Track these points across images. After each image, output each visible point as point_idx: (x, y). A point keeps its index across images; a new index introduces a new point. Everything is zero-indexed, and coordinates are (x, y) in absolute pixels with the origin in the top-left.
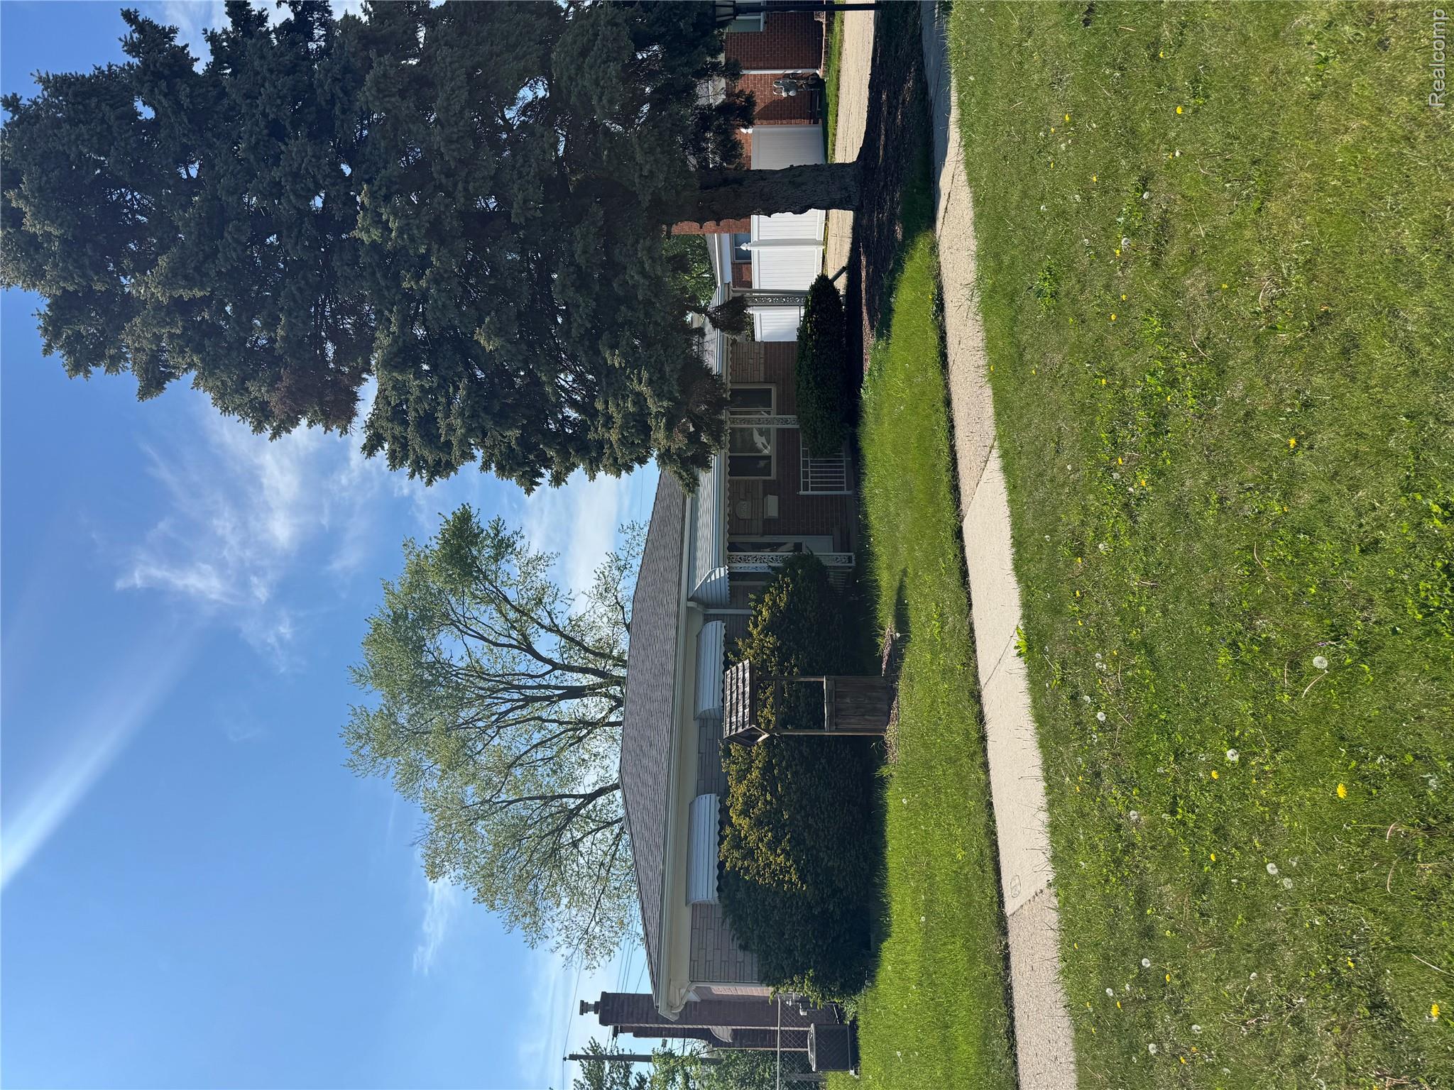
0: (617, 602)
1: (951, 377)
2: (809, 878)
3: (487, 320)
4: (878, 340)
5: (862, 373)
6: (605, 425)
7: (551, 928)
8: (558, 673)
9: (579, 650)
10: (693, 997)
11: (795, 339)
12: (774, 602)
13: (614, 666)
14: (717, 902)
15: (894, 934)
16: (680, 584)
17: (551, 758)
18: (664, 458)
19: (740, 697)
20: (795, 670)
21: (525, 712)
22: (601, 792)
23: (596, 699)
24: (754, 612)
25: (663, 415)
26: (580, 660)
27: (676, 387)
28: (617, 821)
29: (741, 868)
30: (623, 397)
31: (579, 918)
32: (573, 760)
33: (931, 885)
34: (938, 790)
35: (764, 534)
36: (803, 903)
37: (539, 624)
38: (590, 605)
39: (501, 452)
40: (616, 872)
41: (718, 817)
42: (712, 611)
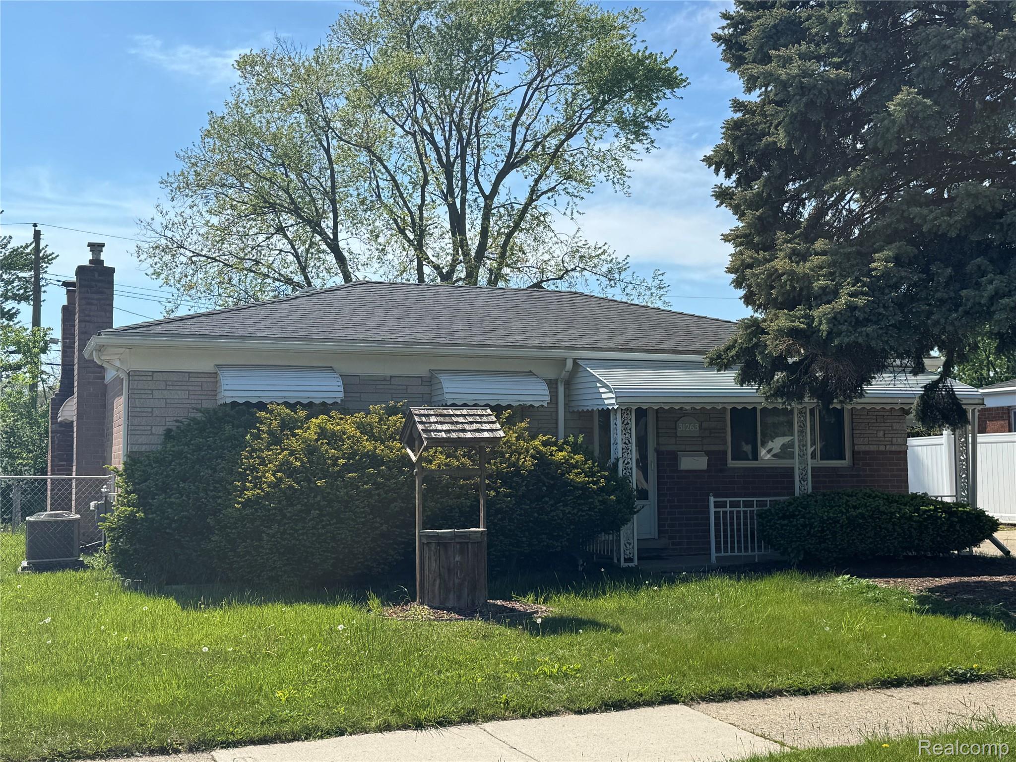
0: (567, 271)
1: (871, 692)
2: (248, 511)
3: (928, 102)
4: (914, 598)
5: (870, 577)
6: (794, 252)
7: (182, 205)
8: (481, 201)
9: (509, 226)
10: (110, 375)
11: (912, 489)
12: (575, 466)
13: (490, 270)
14: (220, 402)
15: (185, 613)
16: (593, 349)
17: (379, 196)
18: (754, 328)
19: (460, 426)
20: (493, 493)
21: (434, 163)
22: (341, 259)
23: (450, 248)
24: (561, 441)
25: (809, 325)
26: (497, 228)
27: (846, 340)
28: (306, 278)
29: (259, 430)
30: (832, 274)
31: (195, 237)
32: (377, 224)
33: (244, 659)
34: (355, 668)
35: (658, 452)
36: (219, 504)
37: (540, 177)
38: (563, 238)
39: (758, 124)
40: (248, 280)
41: (317, 402)
42: (561, 389)
